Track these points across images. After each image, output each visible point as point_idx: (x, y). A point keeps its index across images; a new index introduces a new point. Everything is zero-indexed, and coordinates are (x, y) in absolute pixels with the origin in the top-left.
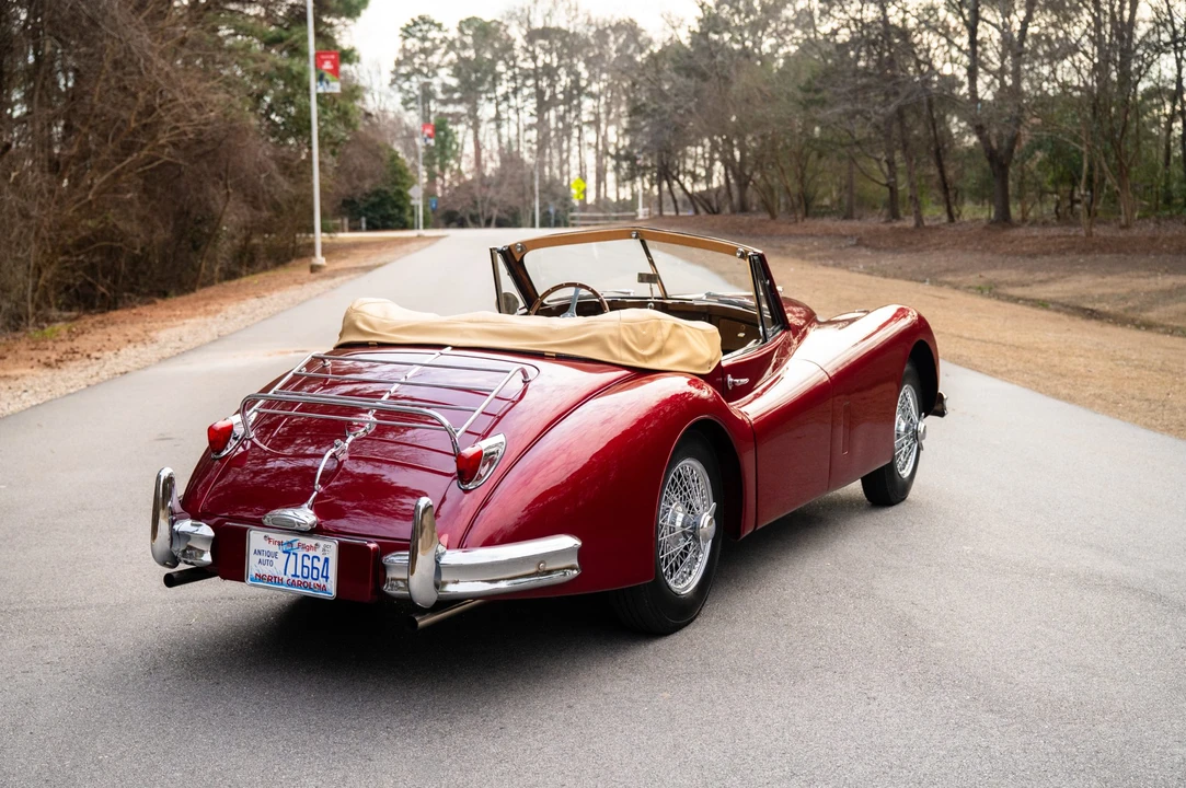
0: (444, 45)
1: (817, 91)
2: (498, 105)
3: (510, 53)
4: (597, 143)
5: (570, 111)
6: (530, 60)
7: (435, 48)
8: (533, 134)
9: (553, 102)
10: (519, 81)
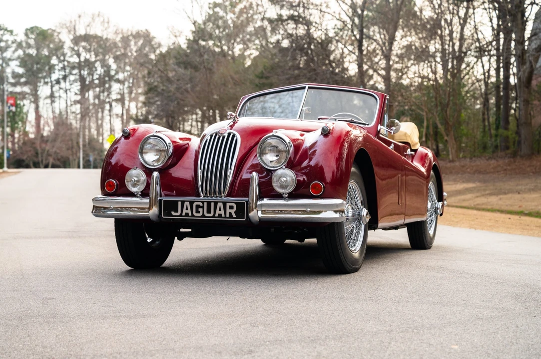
0: (14, 45)
1: (267, 78)
2: (52, 87)
3: (61, 51)
4: (123, 114)
5: (103, 92)
6: (75, 56)
7: (7, 47)
8: (77, 108)
9: (91, 86)
10: (67, 71)
